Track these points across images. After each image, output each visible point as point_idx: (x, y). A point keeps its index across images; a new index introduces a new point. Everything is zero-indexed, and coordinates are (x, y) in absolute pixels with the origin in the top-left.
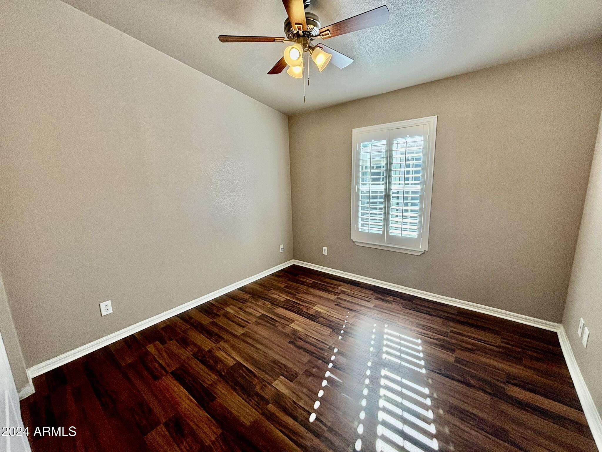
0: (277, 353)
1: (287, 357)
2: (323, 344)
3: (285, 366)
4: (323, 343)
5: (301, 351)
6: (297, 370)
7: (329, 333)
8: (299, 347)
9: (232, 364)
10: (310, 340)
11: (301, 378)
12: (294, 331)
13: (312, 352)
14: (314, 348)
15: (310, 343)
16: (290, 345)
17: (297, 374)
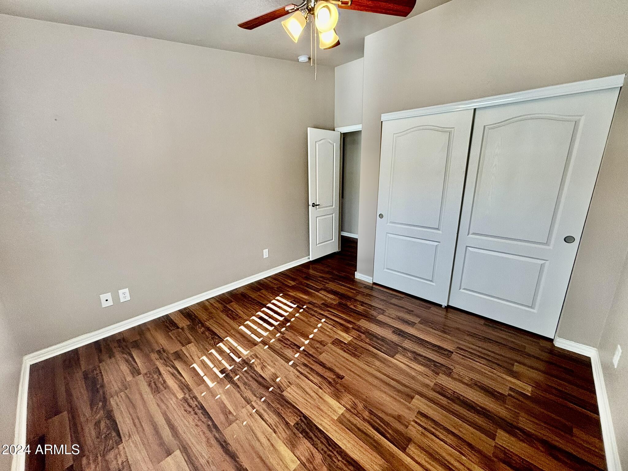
0: (356, 365)
1: (343, 359)
2: (303, 371)
3: (345, 351)
4: (301, 373)
5: (328, 365)
6: (333, 346)
7: (289, 389)
8: (330, 370)
9: (396, 355)
10: (317, 379)
11: (330, 341)
12: (337, 396)
13: (316, 362)
14: (313, 367)
15: (318, 374)
16: (341, 373)
17: (333, 343)
